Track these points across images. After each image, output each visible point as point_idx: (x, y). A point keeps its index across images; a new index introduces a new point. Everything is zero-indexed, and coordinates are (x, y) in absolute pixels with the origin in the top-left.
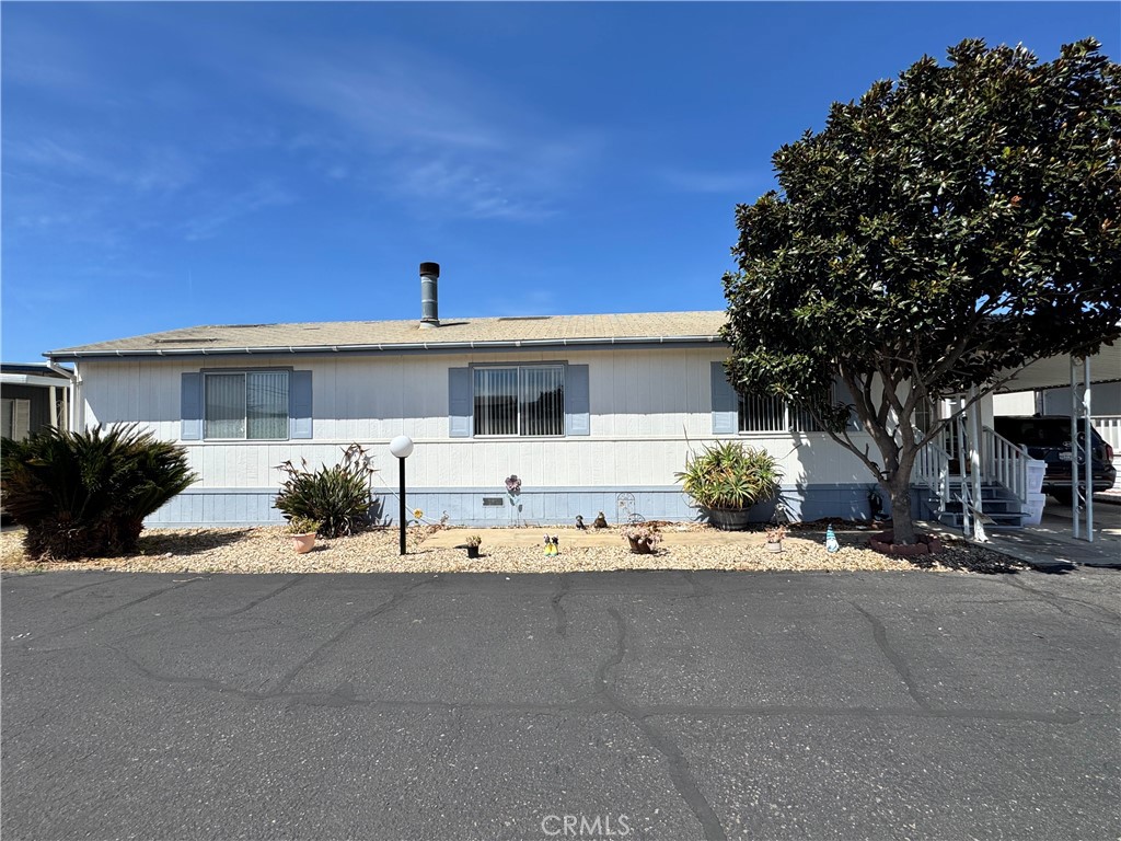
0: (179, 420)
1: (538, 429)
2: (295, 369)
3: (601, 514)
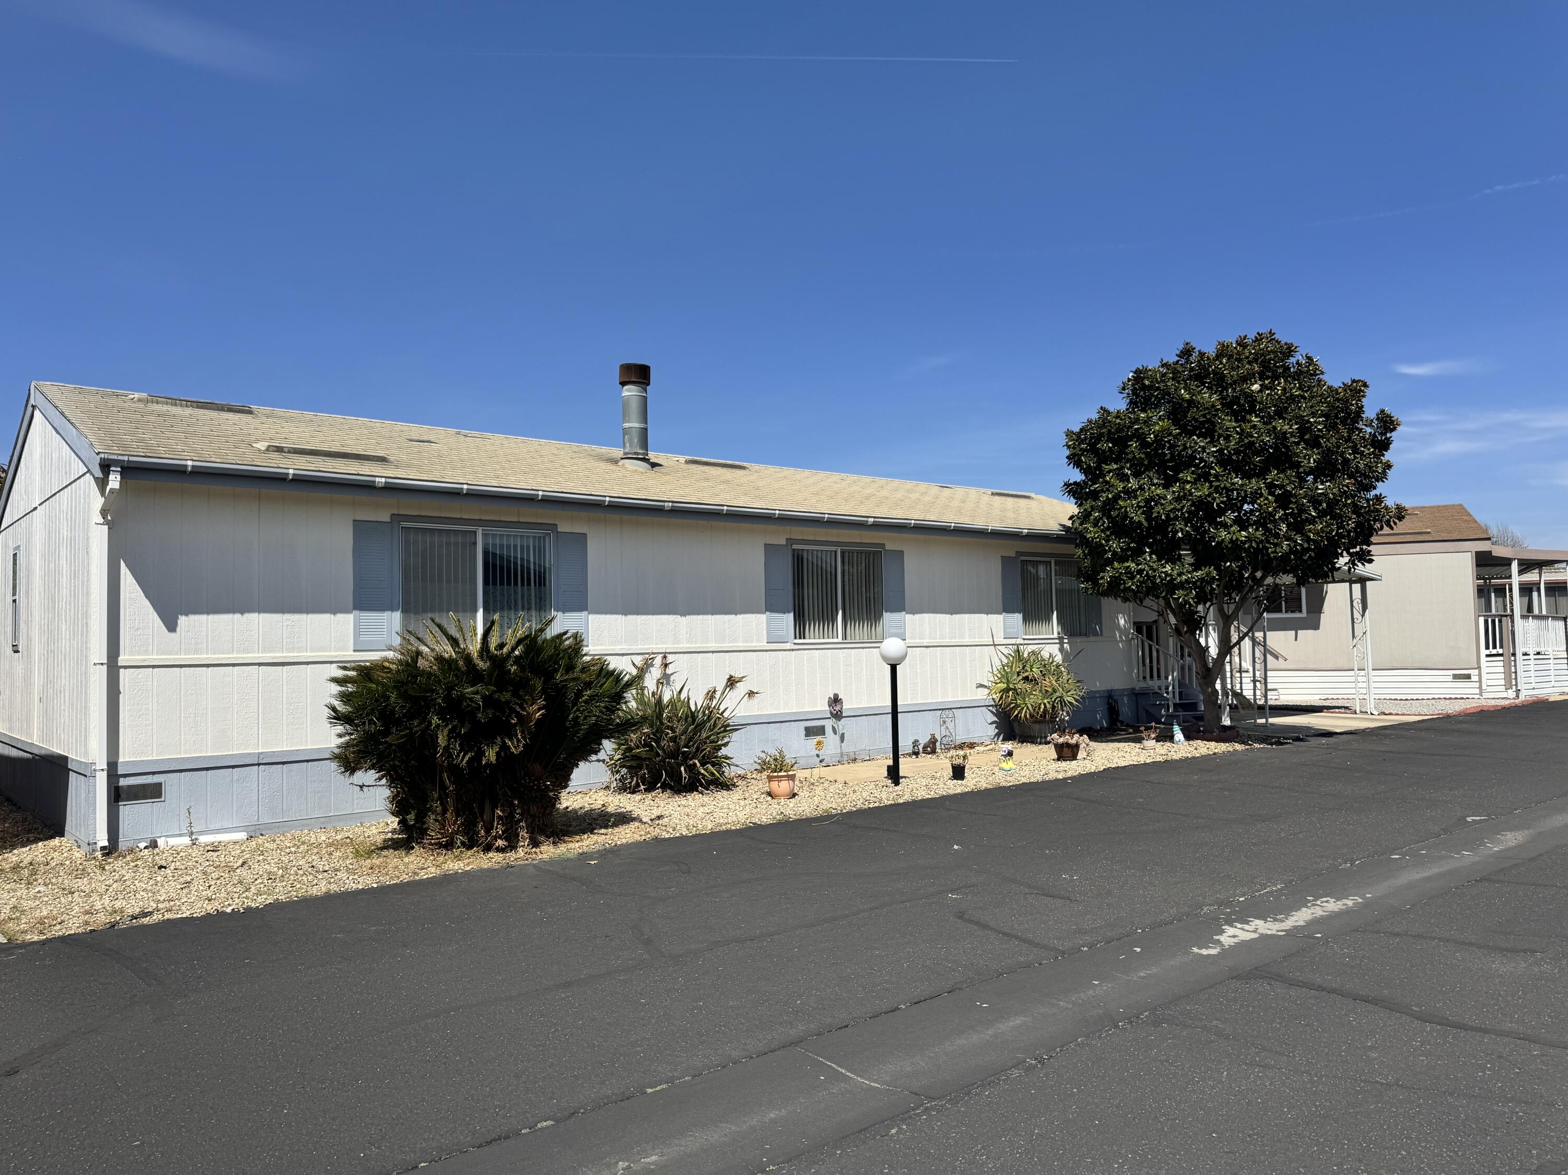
1: (860, 631)
2: (561, 529)
3: (933, 736)
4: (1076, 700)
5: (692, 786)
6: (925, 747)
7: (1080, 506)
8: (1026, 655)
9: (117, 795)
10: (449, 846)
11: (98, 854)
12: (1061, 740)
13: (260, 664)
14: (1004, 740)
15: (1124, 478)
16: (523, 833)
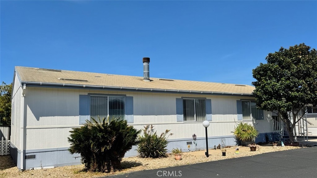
0: (78, 116)
1: (200, 119)
2: (127, 96)
3: (219, 145)
4: (257, 136)
5: (157, 156)
6: (217, 147)
7: (256, 88)
8: (243, 125)
9: (25, 157)
10: (95, 171)
11: (21, 171)
12: (251, 146)
13: (58, 128)
14: (239, 145)
15: (266, 80)
16: (112, 168)
